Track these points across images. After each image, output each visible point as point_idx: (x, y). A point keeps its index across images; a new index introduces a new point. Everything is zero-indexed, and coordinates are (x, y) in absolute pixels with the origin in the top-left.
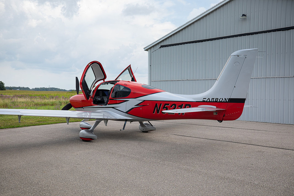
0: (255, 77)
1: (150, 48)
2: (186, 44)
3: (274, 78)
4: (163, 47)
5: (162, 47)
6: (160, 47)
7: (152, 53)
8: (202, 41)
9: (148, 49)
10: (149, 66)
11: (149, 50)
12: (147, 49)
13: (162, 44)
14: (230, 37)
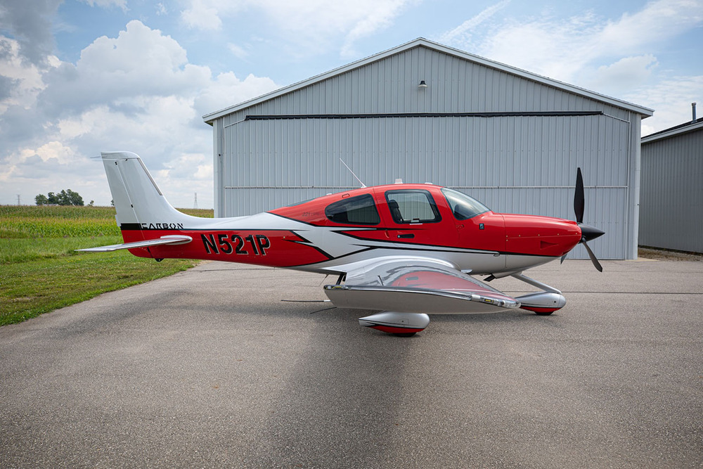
1: (218, 118)
2: (309, 117)
4: (255, 119)
6: (245, 118)
7: (224, 130)
9: (212, 120)
10: (217, 156)
11: (215, 123)
12: (210, 121)
14: (398, 117)
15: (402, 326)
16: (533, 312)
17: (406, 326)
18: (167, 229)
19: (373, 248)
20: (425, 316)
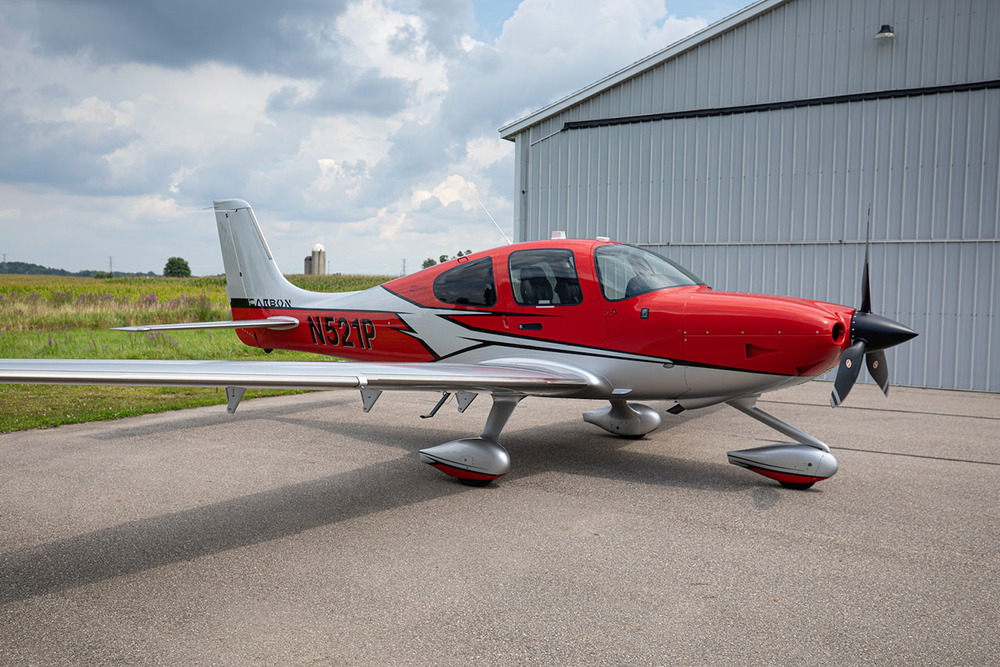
0: (920, 238)
1: (523, 131)
2: (665, 118)
3: (973, 245)
4: (577, 128)
5: (569, 126)
6: (562, 127)
7: (530, 149)
8: (728, 111)
9: (515, 134)
10: (519, 193)
11: (519, 138)
12: (511, 135)
13: (572, 118)
14: (833, 103)
15: (465, 467)
16: (777, 482)
17: (469, 469)
18: (273, 307)
19: (486, 343)
20: (503, 457)
